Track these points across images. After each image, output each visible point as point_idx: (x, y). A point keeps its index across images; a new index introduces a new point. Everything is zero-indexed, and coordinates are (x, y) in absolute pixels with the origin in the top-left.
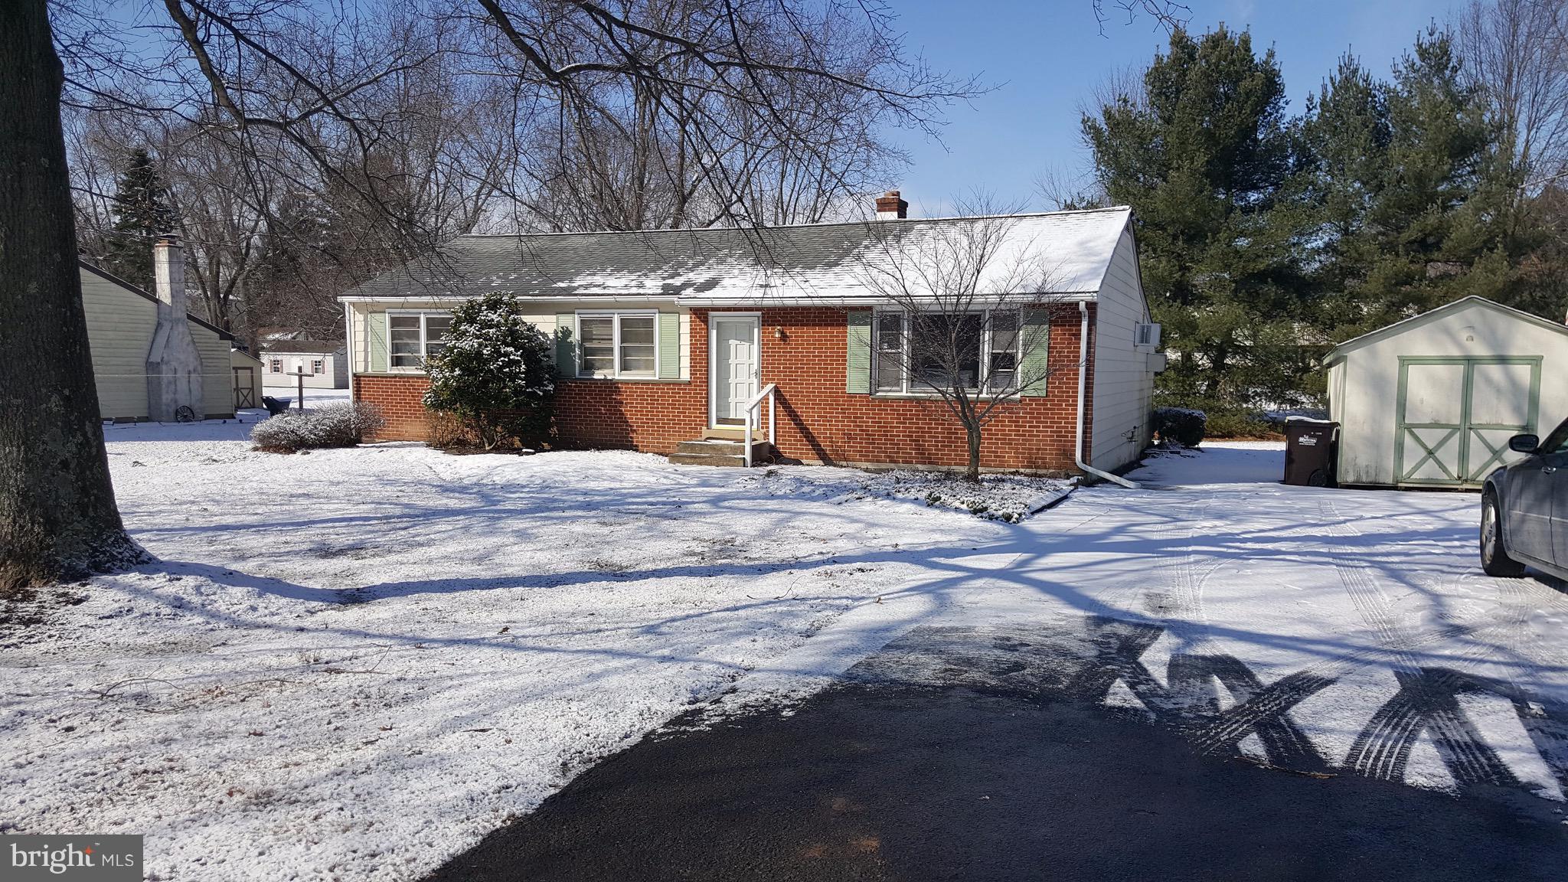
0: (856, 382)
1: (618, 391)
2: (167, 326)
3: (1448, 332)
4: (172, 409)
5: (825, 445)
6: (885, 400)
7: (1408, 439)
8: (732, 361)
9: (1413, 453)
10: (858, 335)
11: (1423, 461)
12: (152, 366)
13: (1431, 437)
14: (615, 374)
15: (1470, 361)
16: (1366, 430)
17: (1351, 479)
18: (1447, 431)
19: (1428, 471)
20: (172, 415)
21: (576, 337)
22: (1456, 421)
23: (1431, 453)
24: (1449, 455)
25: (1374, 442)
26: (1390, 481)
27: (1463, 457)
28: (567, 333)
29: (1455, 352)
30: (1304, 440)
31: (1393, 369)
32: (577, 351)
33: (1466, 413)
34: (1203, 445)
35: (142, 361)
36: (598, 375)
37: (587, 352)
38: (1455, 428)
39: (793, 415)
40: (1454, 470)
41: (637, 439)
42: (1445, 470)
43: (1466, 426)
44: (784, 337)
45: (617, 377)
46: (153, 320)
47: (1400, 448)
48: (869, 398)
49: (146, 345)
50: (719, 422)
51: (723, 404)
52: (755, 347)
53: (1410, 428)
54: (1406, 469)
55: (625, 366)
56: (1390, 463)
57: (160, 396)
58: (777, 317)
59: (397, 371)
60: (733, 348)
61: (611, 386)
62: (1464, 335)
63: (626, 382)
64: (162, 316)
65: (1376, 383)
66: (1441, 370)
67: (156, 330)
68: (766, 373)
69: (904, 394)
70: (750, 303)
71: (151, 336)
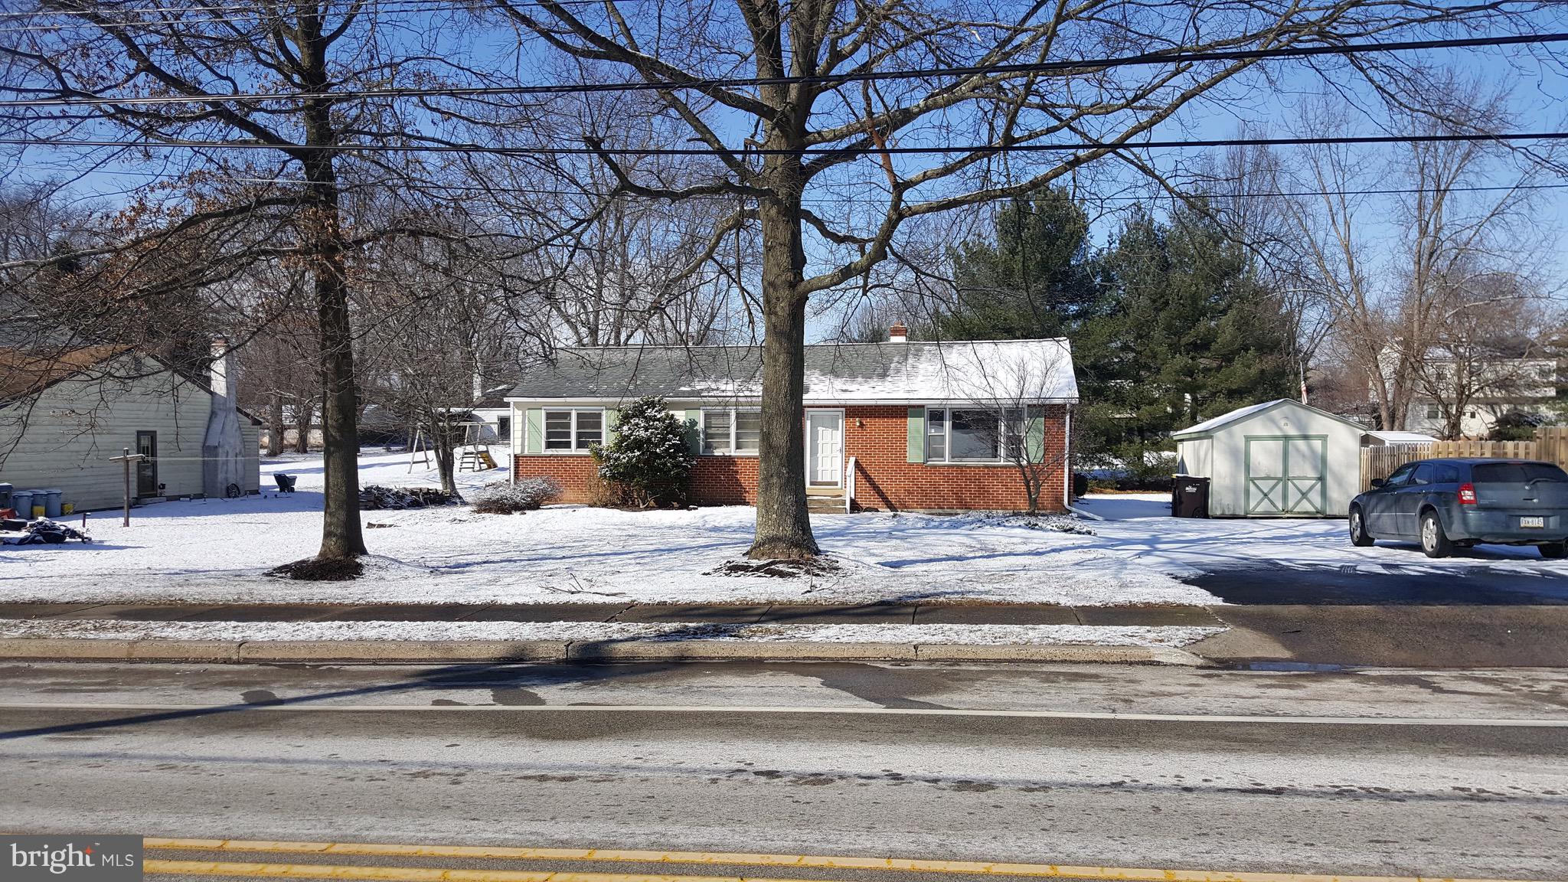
0: (914, 454)
1: (734, 463)
2: (221, 415)
3: (1273, 421)
4: (224, 487)
5: (892, 498)
6: (935, 467)
7: (1252, 488)
8: (820, 441)
9: (1255, 495)
10: (916, 425)
11: (1262, 500)
12: (209, 450)
13: (1265, 486)
14: (732, 451)
15: (1287, 438)
16: (1227, 482)
17: (1218, 513)
18: (1274, 482)
19: (1264, 507)
20: (224, 492)
21: (701, 426)
22: (1280, 475)
23: (1266, 495)
24: (1276, 496)
25: (1234, 490)
26: (1242, 513)
27: (1285, 497)
28: (694, 423)
29: (1278, 433)
30: (1189, 489)
31: (1242, 444)
32: (702, 436)
33: (1285, 470)
34: (1086, 496)
35: (199, 446)
36: (718, 453)
37: (707, 436)
38: (1279, 480)
39: (868, 478)
40: (1280, 506)
41: (748, 497)
42: (1275, 506)
43: (1285, 479)
44: (862, 425)
45: (733, 454)
46: (208, 409)
47: (1247, 492)
48: (922, 466)
49: (203, 431)
50: (812, 483)
51: (814, 473)
52: (840, 432)
53: (1252, 480)
54: (1252, 505)
55: (738, 447)
56: (1242, 502)
57: (216, 476)
58: (853, 412)
59: (550, 452)
60: (820, 433)
61: (729, 461)
62: (1282, 423)
63: (741, 458)
64: (216, 406)
65: (1233, 453)
66: (1271, 444)
67: (211, 418)
68: (849, 449)
69: (947, 463)
70: (835, 403)
71: (206, 423)
